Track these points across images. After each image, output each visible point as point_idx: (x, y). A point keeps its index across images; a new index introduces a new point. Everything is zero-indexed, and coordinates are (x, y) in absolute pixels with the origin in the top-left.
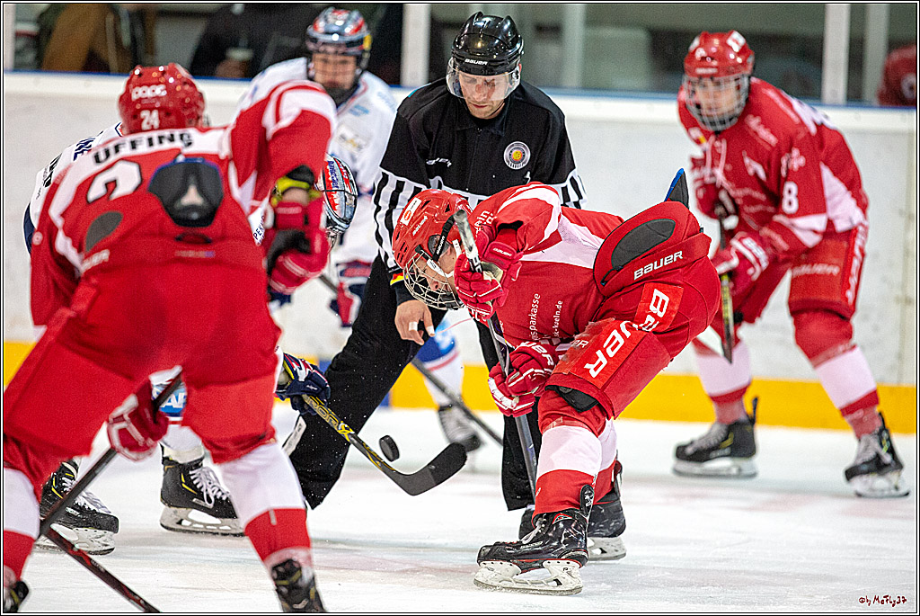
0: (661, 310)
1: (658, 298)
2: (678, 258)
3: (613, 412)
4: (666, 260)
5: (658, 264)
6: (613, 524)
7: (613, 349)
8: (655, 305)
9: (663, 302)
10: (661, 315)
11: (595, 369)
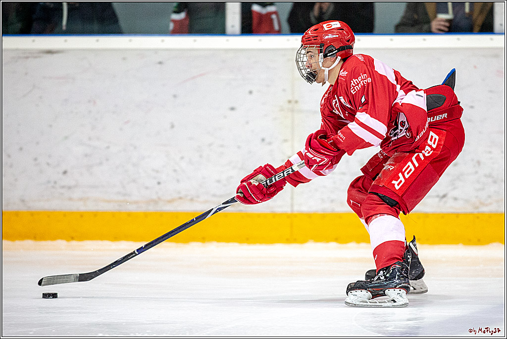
0: (434, 143)
1: (432, 137)
2: (444, 117)
3: (407, 209)
4: (438, 117)
5: (433, 119)
6: (414, 272)
7: (408, 173)
8: (431, 140)
9: (435, 139)
10: (434, 146)
11: (398, 185)
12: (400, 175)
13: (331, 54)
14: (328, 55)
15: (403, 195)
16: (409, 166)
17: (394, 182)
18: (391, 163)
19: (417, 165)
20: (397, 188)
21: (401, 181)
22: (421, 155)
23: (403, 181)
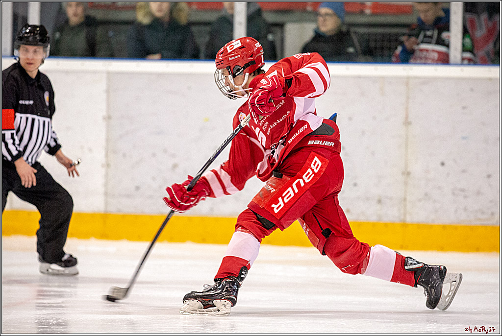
12: (280, 199)
13: (238, 73)
14: (236, 74)
15: (280, 219)
16: (289, 192)
17: (273, 206)
18: (273, 184)
19: (296, 191)
20: (276, 211)
21: (280, 206)
22: (301, 181)
23: (283, 205)
